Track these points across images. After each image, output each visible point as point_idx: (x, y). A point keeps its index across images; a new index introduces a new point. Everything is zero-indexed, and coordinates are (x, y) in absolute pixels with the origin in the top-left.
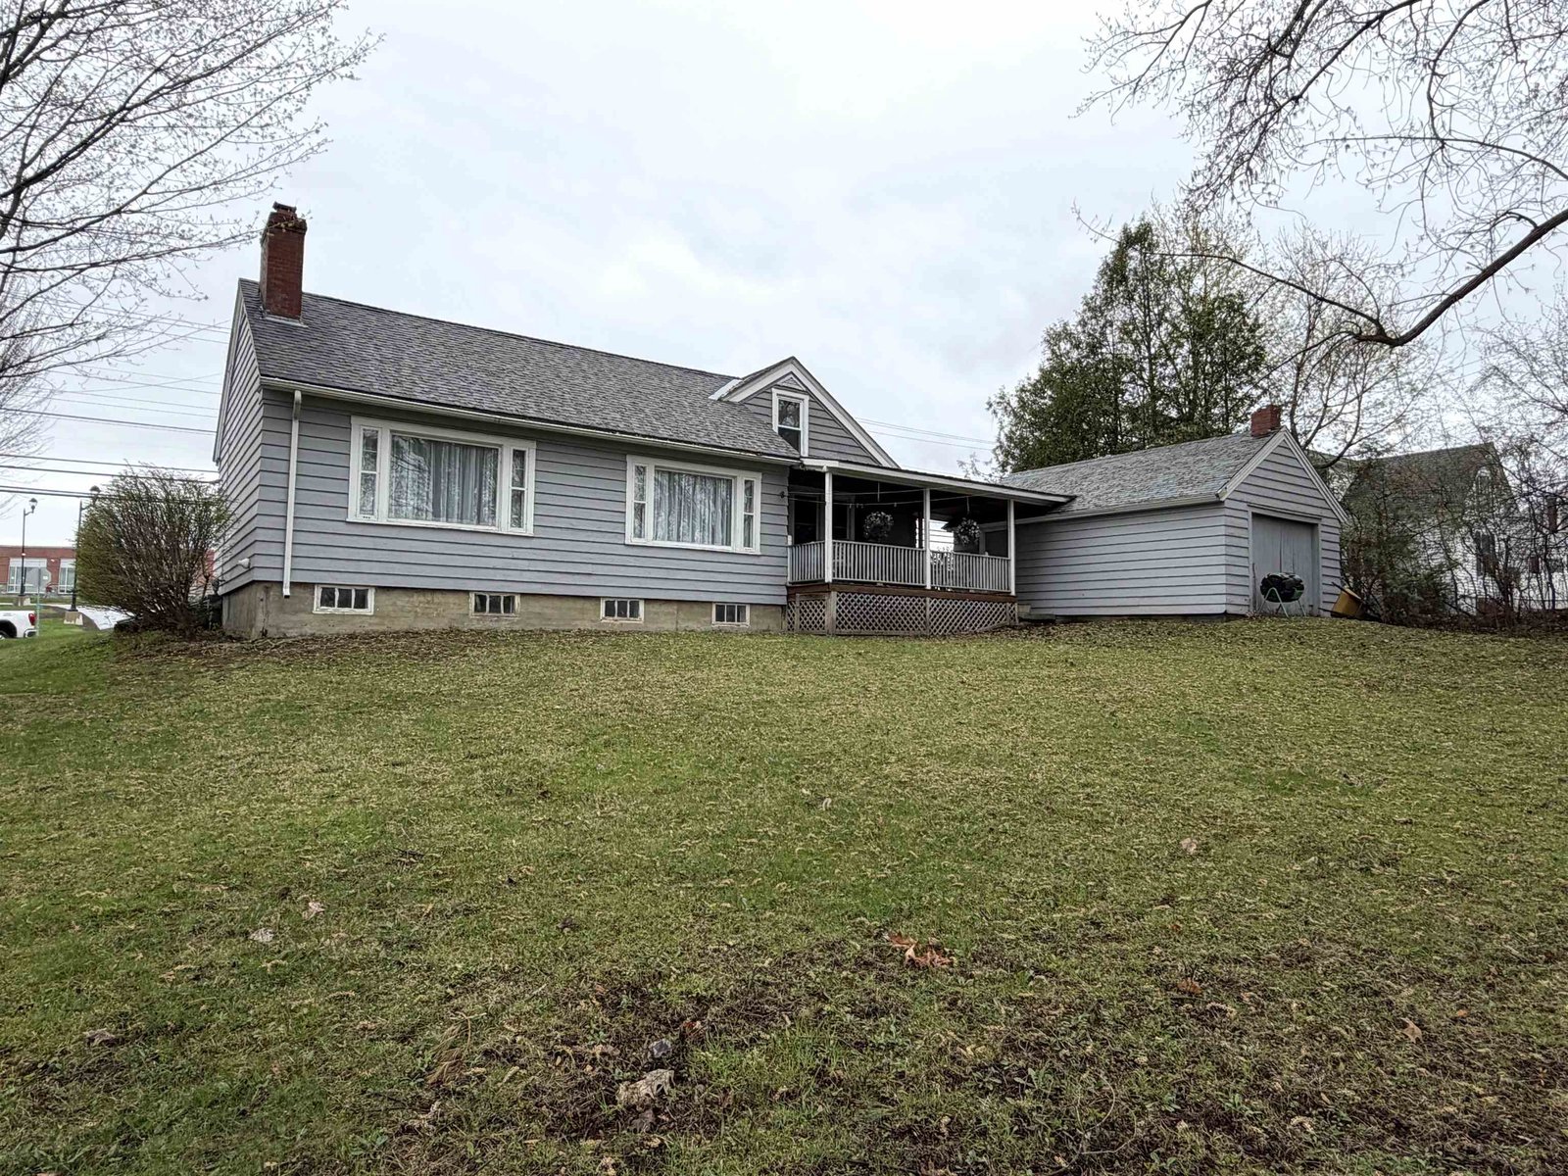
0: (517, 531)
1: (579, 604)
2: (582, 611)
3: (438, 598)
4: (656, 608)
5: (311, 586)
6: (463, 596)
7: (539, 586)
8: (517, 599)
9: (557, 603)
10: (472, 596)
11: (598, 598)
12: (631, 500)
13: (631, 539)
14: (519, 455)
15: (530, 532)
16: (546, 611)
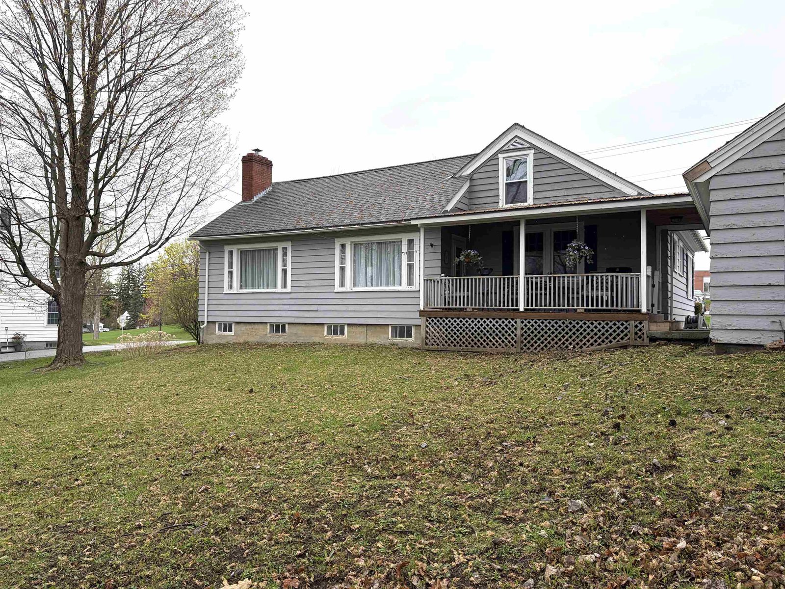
0: (284, 290)
1: (315, 327)
2: (316, 332)
3: (256, 326)
4: (354, 329)
5: (214, 322)
6: (265, 325)
7: (294, 318)
8: (287, 326)
9: (304, 327)
10: (269, 325)
11: (323, 324)
12: (337, 264)
13: (337, 288)
14: (285, 249)
15: (289, 291)
16: (299, 332)
